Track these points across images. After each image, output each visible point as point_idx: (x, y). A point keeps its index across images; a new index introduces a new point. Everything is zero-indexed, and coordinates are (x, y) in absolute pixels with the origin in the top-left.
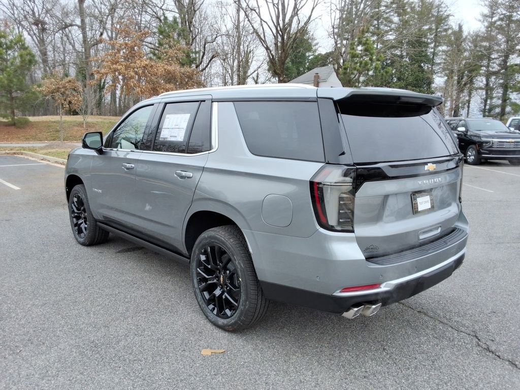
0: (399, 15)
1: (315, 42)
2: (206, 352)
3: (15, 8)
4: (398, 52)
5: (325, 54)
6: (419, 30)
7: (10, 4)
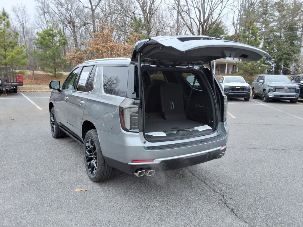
0: (279, 11)
1: (226, 29)
2: (77, 190)
3: (62, 15)
4: (278, 34)
5: (232, 36)
6: (292, 20)
7: (59, 13)
